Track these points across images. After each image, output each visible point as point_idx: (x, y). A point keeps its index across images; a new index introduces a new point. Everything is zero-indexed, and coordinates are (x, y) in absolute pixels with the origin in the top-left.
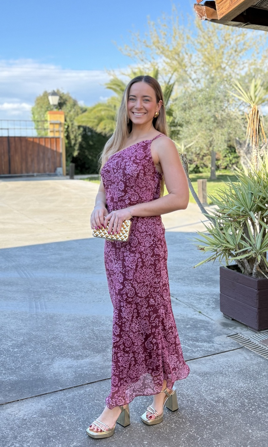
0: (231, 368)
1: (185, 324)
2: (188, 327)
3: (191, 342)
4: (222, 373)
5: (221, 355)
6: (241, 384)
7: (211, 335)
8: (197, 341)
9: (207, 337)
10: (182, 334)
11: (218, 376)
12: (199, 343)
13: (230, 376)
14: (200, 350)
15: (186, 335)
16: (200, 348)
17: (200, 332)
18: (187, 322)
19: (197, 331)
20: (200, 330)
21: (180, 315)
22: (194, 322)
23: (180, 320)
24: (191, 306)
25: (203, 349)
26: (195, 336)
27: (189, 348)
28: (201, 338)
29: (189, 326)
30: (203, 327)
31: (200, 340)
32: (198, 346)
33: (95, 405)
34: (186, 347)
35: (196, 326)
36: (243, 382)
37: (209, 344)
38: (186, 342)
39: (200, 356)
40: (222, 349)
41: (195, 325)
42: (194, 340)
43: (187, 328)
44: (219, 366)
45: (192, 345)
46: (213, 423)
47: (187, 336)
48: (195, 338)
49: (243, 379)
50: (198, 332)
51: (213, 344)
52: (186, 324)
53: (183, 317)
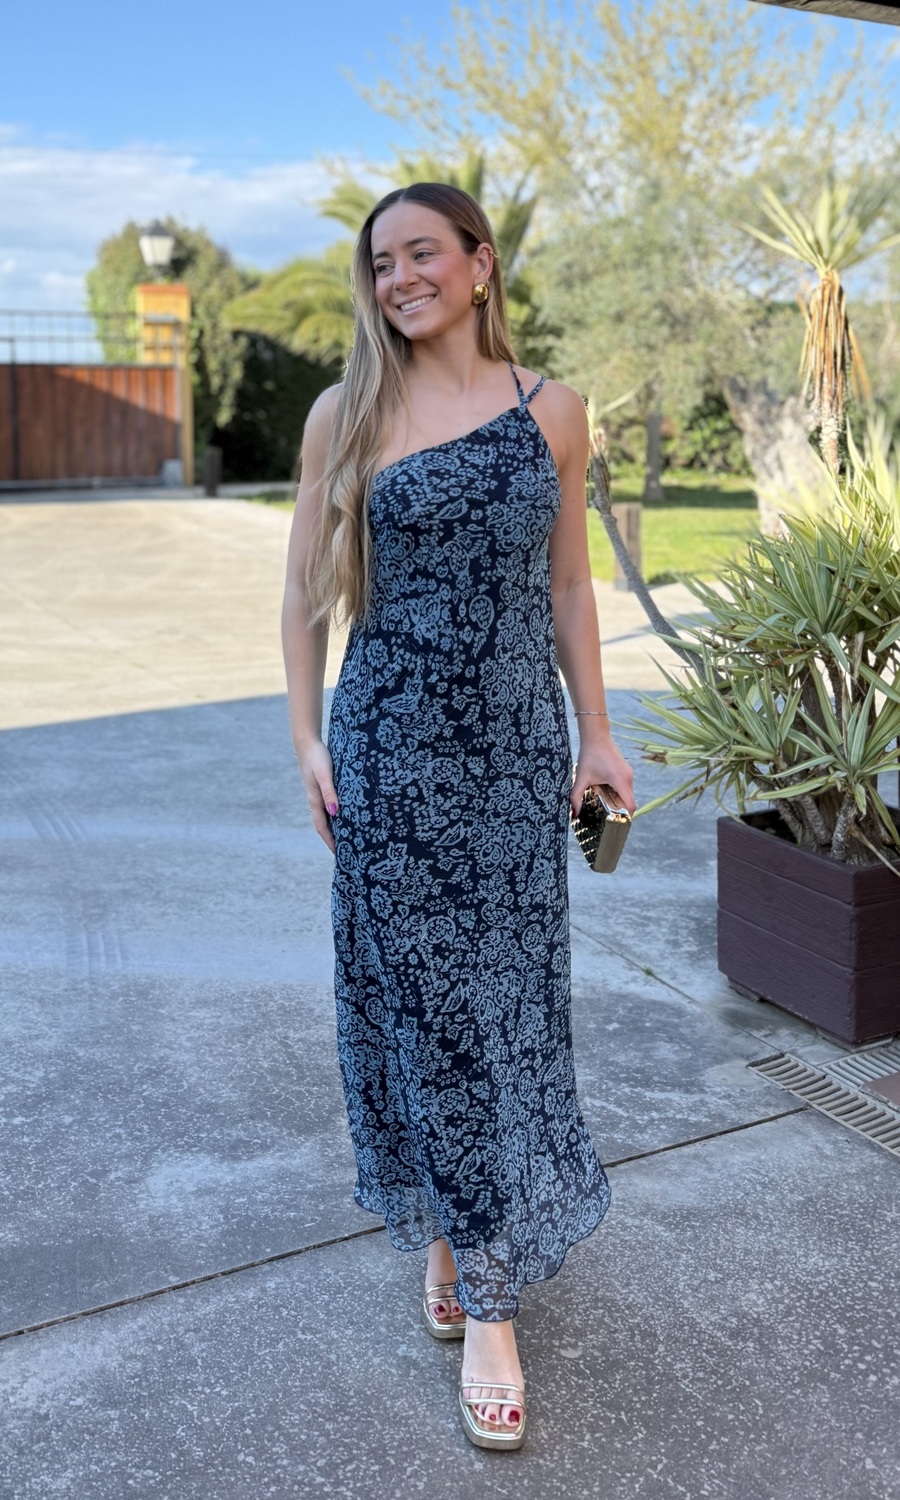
0: (775, 1190)
1: (599, 1016)
2: (611, 1027)
3: (627, 1090)
4: (742, 1213)
5: (735, 1140)
6: (815, 1261)
7: (691, 1058)
8: (647, 1083)
9: (680, 1069)
10: (593, 1055)
11: (730, 1227)
12: (653, 1091)
13: (771, 1225)
14: (660, 1119)
15: (606, 1063)
16: (657, 1110)
17: (653, 1048)
18: (606, 1010)
19: (643, 1046)
20: (652, 1039)
21: (581, 983)
22: (630, 1010)
23: (584, 1003)
24: (615, 949)
25: (670, 1114)
26: (637, 1063)
27: (620, 1111)
28: (659, 1074)
29: (615, 1025)
30: (662, 1027)
31: (656, 1079)
32: (649, 1106)
33: (297, 1352)
34: (612, 1107)
35: (640, 1024)
36: (821, 1251)
37: (688, 1096)
38: (609, 1089)
39: (660, 1142)
40: (734, 1116)
41: (634, 1022)
42: (637, 1083)
43: (609, 1033)
44: (731, 1184)
45: (630, 1099)
46: (729, 1430)
47: (611, 1064)
48: (637, 1071)
49: (820, 1239)
50: (648, 1050)
51: (703, 1096)
52: (605, 1018)
53: (593, 989)
